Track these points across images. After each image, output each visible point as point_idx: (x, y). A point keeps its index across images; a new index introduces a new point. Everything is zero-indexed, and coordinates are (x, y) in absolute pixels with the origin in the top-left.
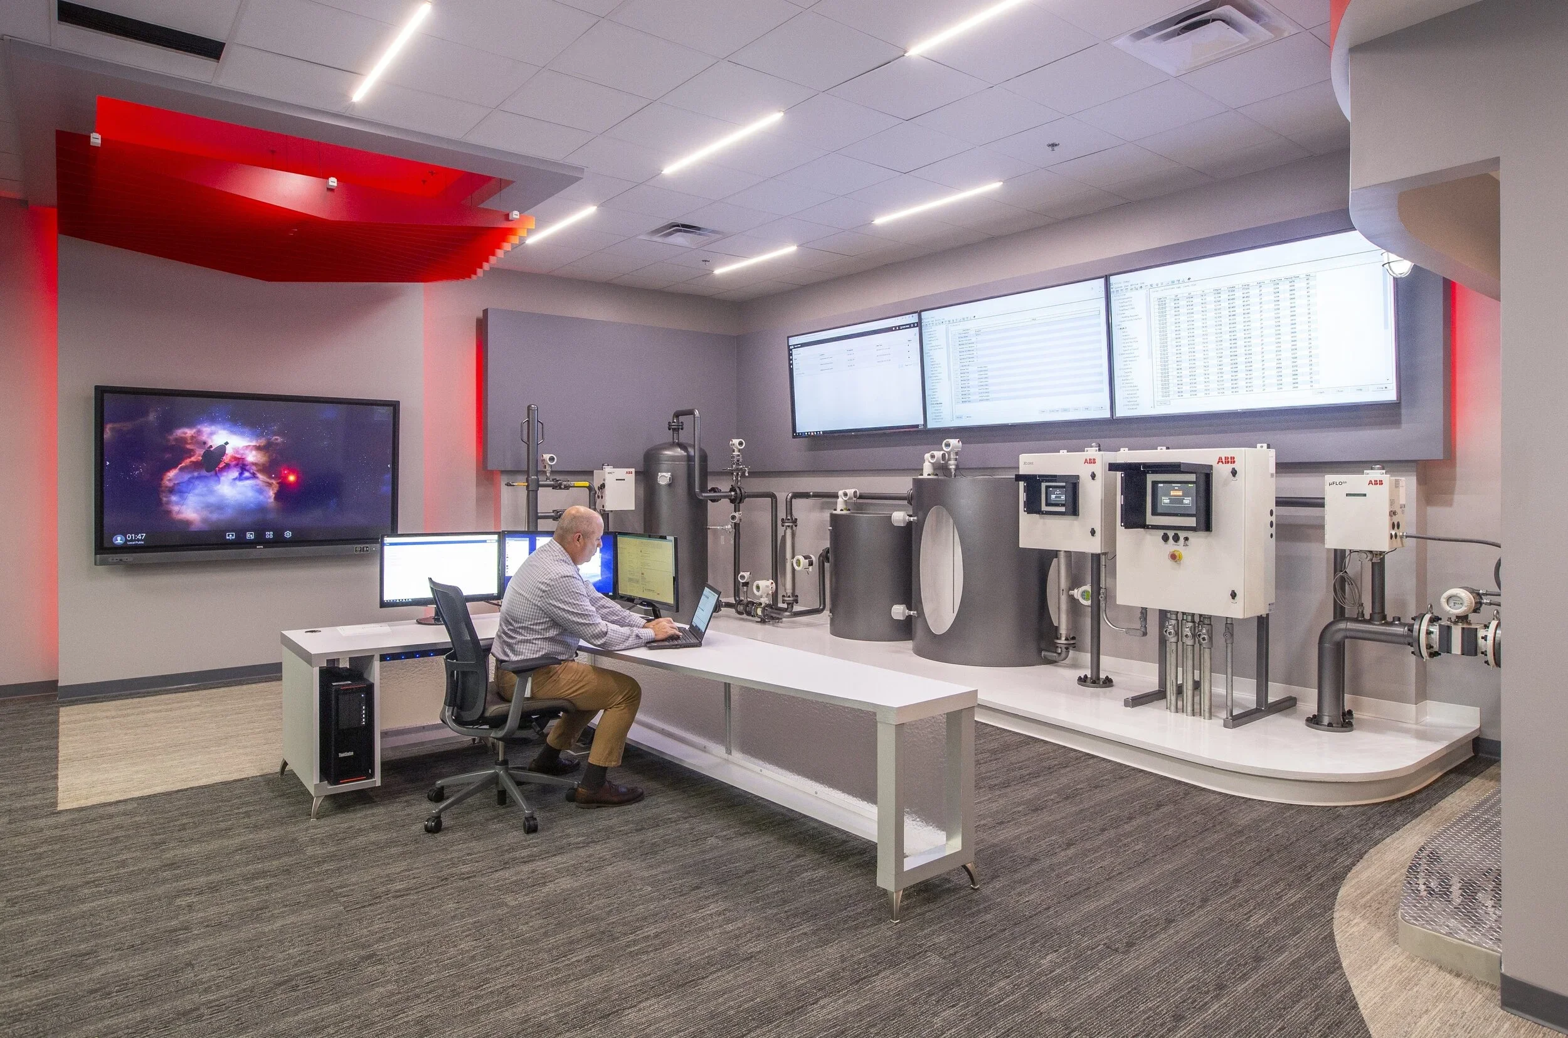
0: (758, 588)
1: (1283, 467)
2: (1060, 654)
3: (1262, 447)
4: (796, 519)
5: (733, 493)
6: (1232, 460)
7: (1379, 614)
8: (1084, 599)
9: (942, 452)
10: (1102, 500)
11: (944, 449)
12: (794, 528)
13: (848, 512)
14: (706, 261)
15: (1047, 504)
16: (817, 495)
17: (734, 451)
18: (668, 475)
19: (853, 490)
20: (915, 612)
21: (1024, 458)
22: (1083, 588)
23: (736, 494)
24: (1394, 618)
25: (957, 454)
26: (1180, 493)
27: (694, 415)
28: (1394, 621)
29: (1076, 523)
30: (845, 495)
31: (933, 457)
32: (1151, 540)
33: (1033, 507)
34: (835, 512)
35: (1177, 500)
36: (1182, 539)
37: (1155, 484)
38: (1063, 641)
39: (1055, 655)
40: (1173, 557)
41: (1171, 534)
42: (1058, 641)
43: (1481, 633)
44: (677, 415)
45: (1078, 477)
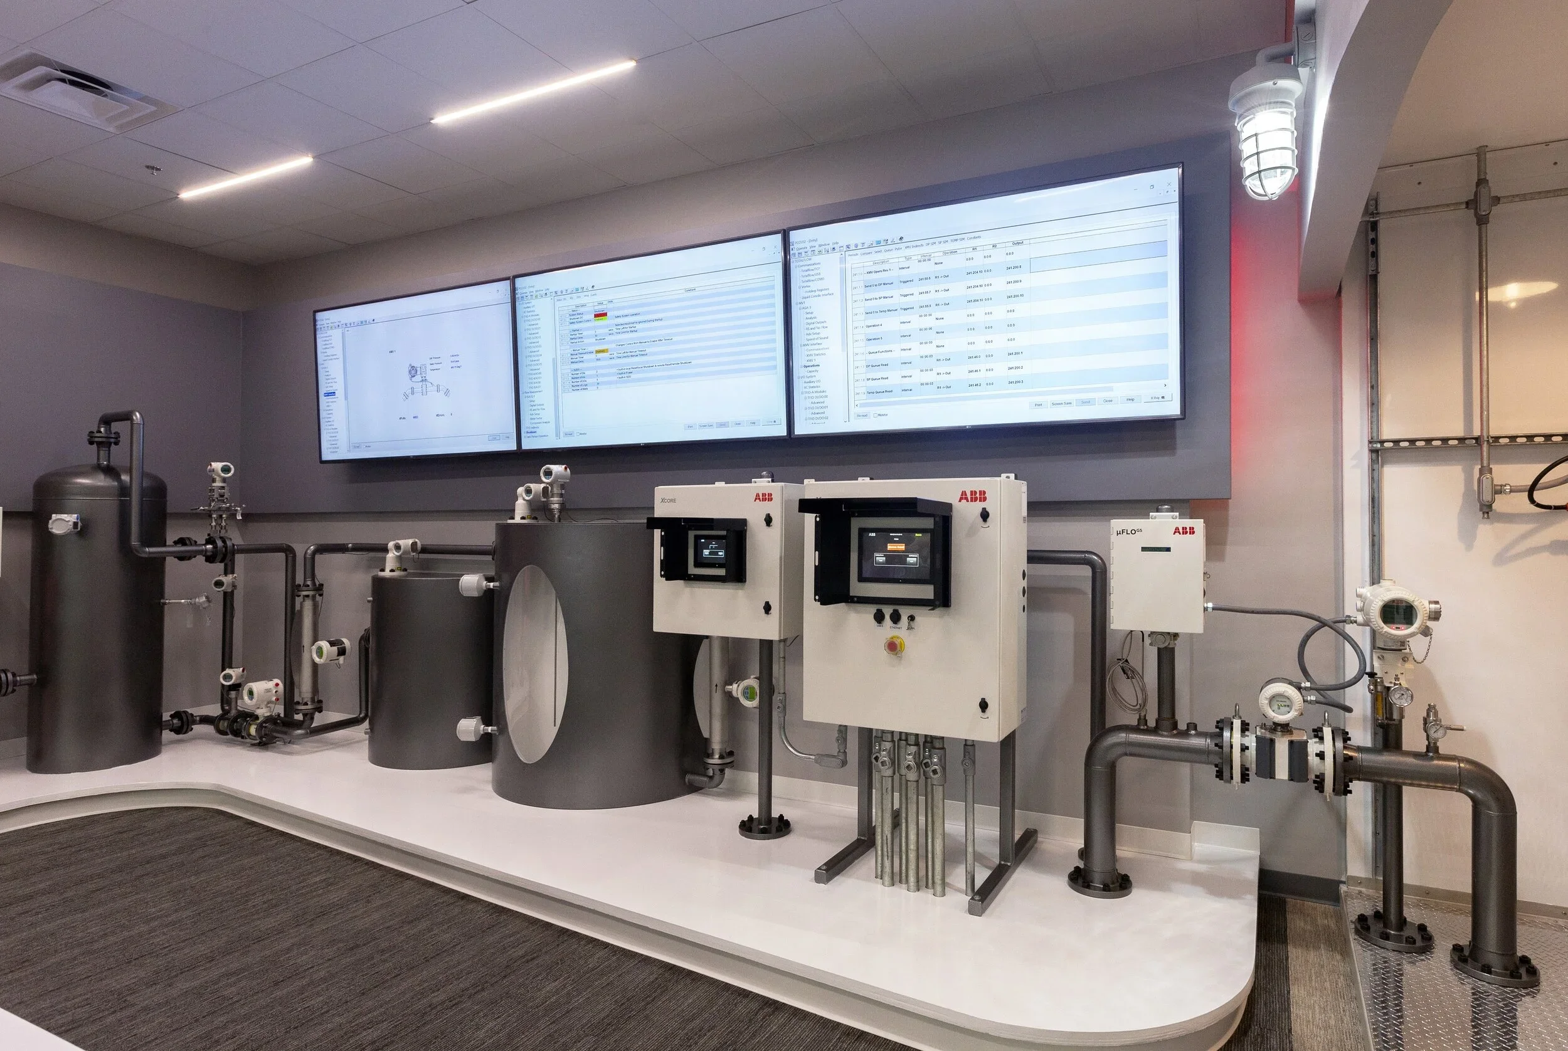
0: (251, 693)
1: (1037, 508)
2: (711, 778)
3: (1008, 477)
4: (321, 585)
5: (209, 547)
6: (982, 496)
7: (1167, 721)
8: (747, 698)
9: (542, 486)
10: (781, 558)
11: (544, 479)
12: (318, 598)
13: (403, 573)
14: (153, 168)
15: (698, 564)
16: (358, 548)
17: (214, 481)
18: (72, 518)
19: (410, 541)
20: (495, 728)
21: (662, 492)
22: (746, 683)
23: (215, 547)
24: (1188, 725)
25: (563, 486)
26: (902, 547)
27: (132, 420)
28: (1188, 729)
29: (740, 593)
30: (398, 547)
31: (528, 491)
32: (859, 619)
33: (675, 570)
34: (382, 574)
35: (899, 558)
36: (904, 619)
37: (863, 531)
38: (716, 760)
39: (705, 779)
40: (892, 647)
41: (887, 611)
42: (711, 761)
43: (1313, 747)
44: (107, 421)
45: (744, 522)
